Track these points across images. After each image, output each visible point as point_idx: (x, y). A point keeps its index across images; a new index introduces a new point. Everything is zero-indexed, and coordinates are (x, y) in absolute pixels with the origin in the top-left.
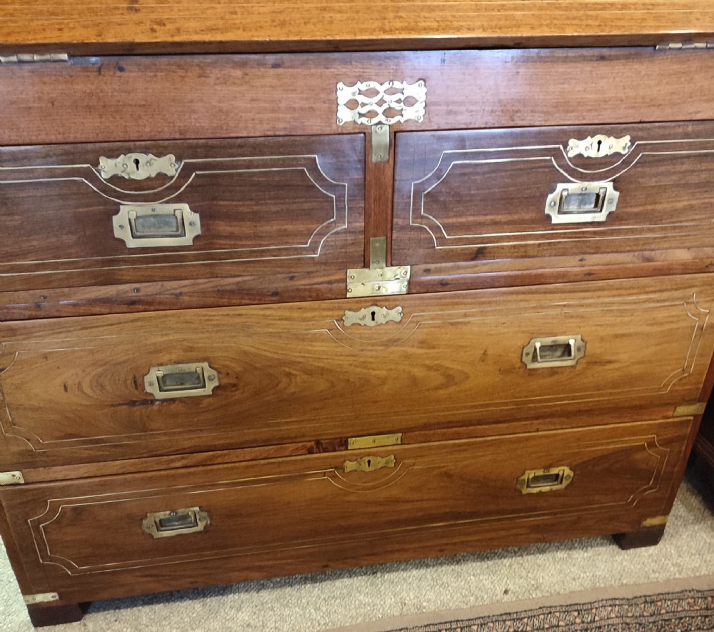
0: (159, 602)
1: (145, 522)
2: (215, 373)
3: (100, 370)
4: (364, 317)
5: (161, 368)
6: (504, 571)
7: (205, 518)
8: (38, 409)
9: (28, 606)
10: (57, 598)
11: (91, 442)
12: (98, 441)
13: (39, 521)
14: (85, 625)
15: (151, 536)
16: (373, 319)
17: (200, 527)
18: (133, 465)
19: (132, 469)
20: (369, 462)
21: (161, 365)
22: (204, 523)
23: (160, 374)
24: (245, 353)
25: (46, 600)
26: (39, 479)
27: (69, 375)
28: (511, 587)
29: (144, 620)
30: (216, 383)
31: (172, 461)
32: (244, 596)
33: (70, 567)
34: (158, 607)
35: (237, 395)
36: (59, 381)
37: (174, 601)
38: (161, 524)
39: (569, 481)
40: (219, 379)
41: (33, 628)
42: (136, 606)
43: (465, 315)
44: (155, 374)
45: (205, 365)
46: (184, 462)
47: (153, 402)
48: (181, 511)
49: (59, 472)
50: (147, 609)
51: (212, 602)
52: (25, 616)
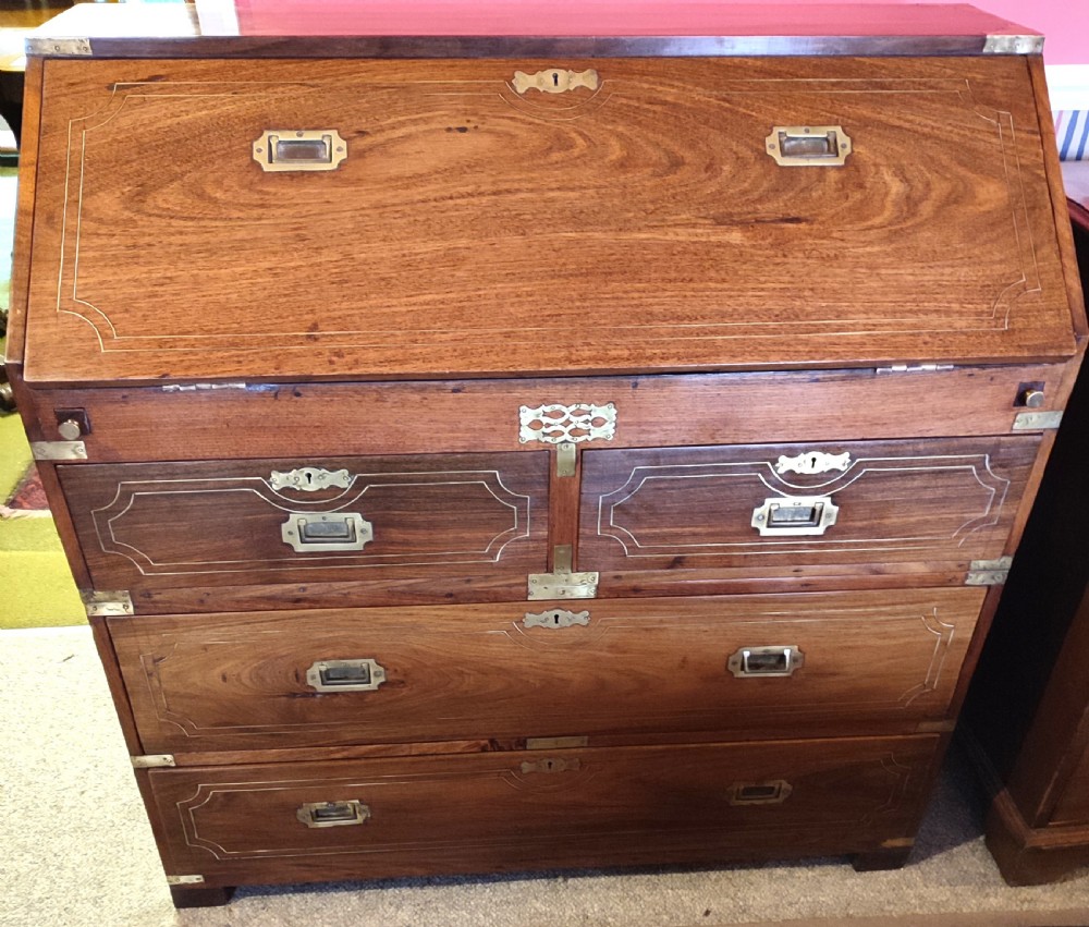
0: (311, 891)
1: (300, 812)
2: (382, 669)
3: (261, 662)
4: (547, 619)
5: (325, 663)
6: (709, 886)
7: (364, 811)
8: (194, 697)
9: (171, 886)
10: (202, 880)
11: (247, 730)
12: (254, 730)
13: (189, 805)
14: (230, 910)
15: (306, 826)
16: (557, 622)
17: (360, 819)
18: (291, 753)
19: (290, 759)
20: (550, 764)
21: (325, 659)
22: (364, 816)
23: (323, 668)
24: (416, 651)
25: (190, 882)
26: (192, 763)
27: (227, 666)
28: (714, 907)
29: (294, 910)
30: (382, 679)
31: (332, 752)
32: (406, 891)
33: (219, 851)
34: (310, 896)
35: (405, 692)
36: (218, 671)
37: (328, 891)
38: (317, 815)
39: (786, 796)
40: (386, 676)
41: (175, 909)
42: (286, 892)
43: (661, 622)
44: (317, 668)
45: (372, 662)
46: (345, 754)
47: (314, 694)
48: (340, 803)
49: (212, 757)
50: (297, 897)
51: (371, 895)
52: (166, 895)
